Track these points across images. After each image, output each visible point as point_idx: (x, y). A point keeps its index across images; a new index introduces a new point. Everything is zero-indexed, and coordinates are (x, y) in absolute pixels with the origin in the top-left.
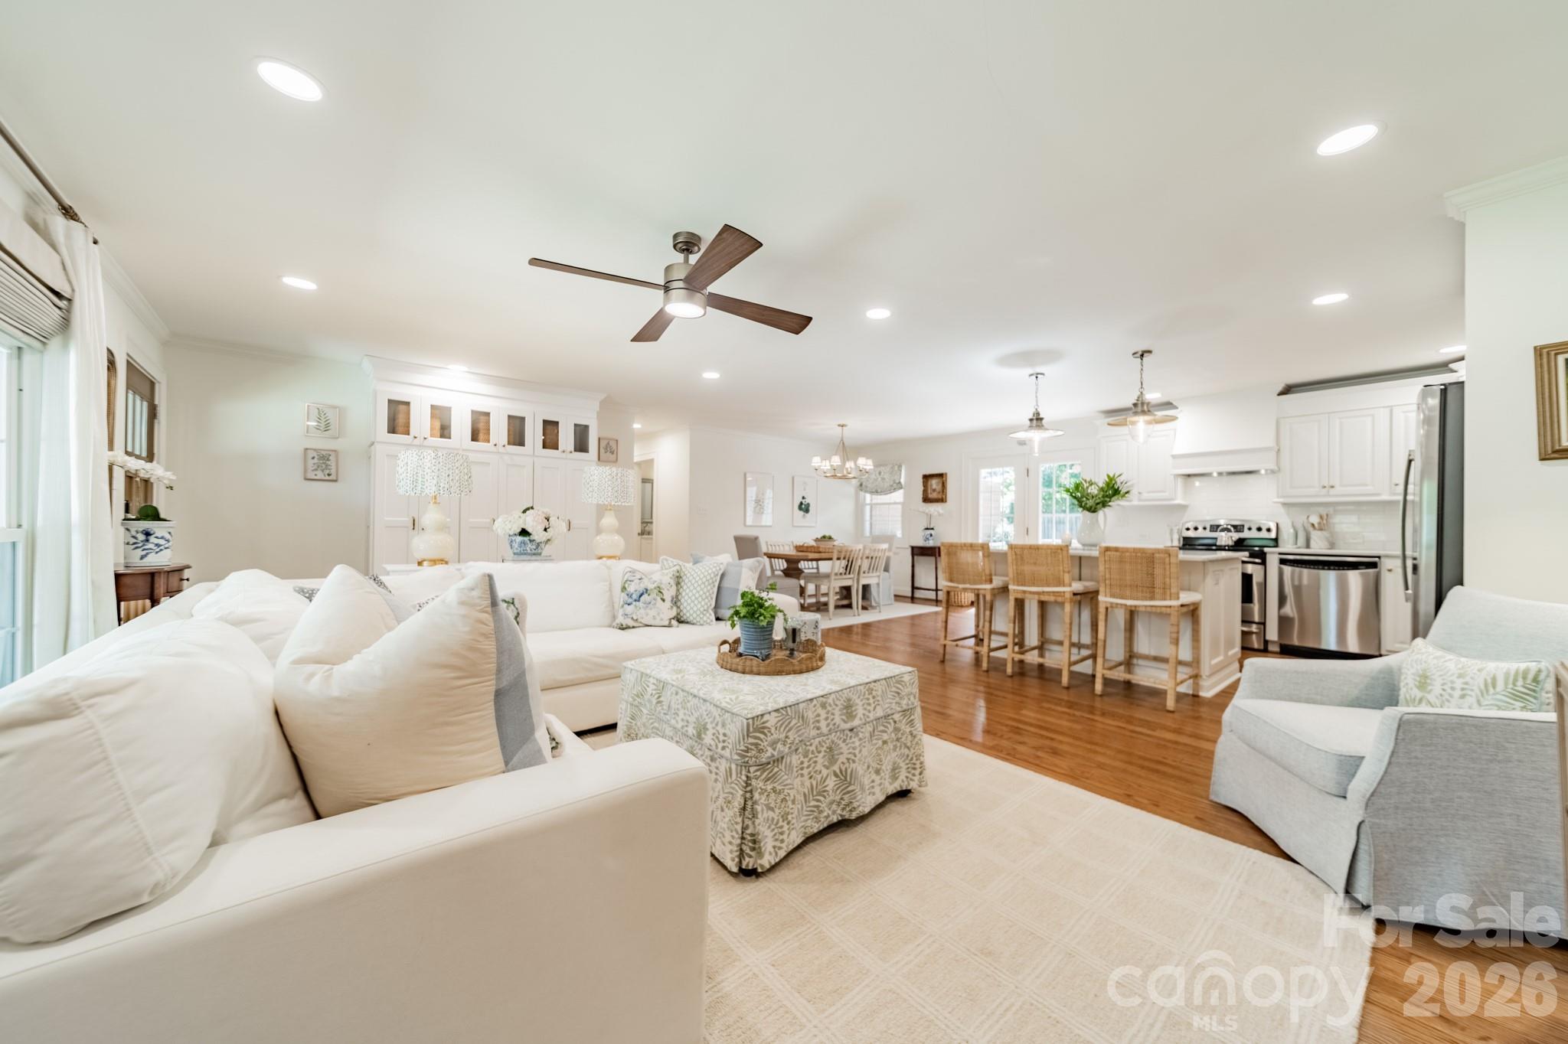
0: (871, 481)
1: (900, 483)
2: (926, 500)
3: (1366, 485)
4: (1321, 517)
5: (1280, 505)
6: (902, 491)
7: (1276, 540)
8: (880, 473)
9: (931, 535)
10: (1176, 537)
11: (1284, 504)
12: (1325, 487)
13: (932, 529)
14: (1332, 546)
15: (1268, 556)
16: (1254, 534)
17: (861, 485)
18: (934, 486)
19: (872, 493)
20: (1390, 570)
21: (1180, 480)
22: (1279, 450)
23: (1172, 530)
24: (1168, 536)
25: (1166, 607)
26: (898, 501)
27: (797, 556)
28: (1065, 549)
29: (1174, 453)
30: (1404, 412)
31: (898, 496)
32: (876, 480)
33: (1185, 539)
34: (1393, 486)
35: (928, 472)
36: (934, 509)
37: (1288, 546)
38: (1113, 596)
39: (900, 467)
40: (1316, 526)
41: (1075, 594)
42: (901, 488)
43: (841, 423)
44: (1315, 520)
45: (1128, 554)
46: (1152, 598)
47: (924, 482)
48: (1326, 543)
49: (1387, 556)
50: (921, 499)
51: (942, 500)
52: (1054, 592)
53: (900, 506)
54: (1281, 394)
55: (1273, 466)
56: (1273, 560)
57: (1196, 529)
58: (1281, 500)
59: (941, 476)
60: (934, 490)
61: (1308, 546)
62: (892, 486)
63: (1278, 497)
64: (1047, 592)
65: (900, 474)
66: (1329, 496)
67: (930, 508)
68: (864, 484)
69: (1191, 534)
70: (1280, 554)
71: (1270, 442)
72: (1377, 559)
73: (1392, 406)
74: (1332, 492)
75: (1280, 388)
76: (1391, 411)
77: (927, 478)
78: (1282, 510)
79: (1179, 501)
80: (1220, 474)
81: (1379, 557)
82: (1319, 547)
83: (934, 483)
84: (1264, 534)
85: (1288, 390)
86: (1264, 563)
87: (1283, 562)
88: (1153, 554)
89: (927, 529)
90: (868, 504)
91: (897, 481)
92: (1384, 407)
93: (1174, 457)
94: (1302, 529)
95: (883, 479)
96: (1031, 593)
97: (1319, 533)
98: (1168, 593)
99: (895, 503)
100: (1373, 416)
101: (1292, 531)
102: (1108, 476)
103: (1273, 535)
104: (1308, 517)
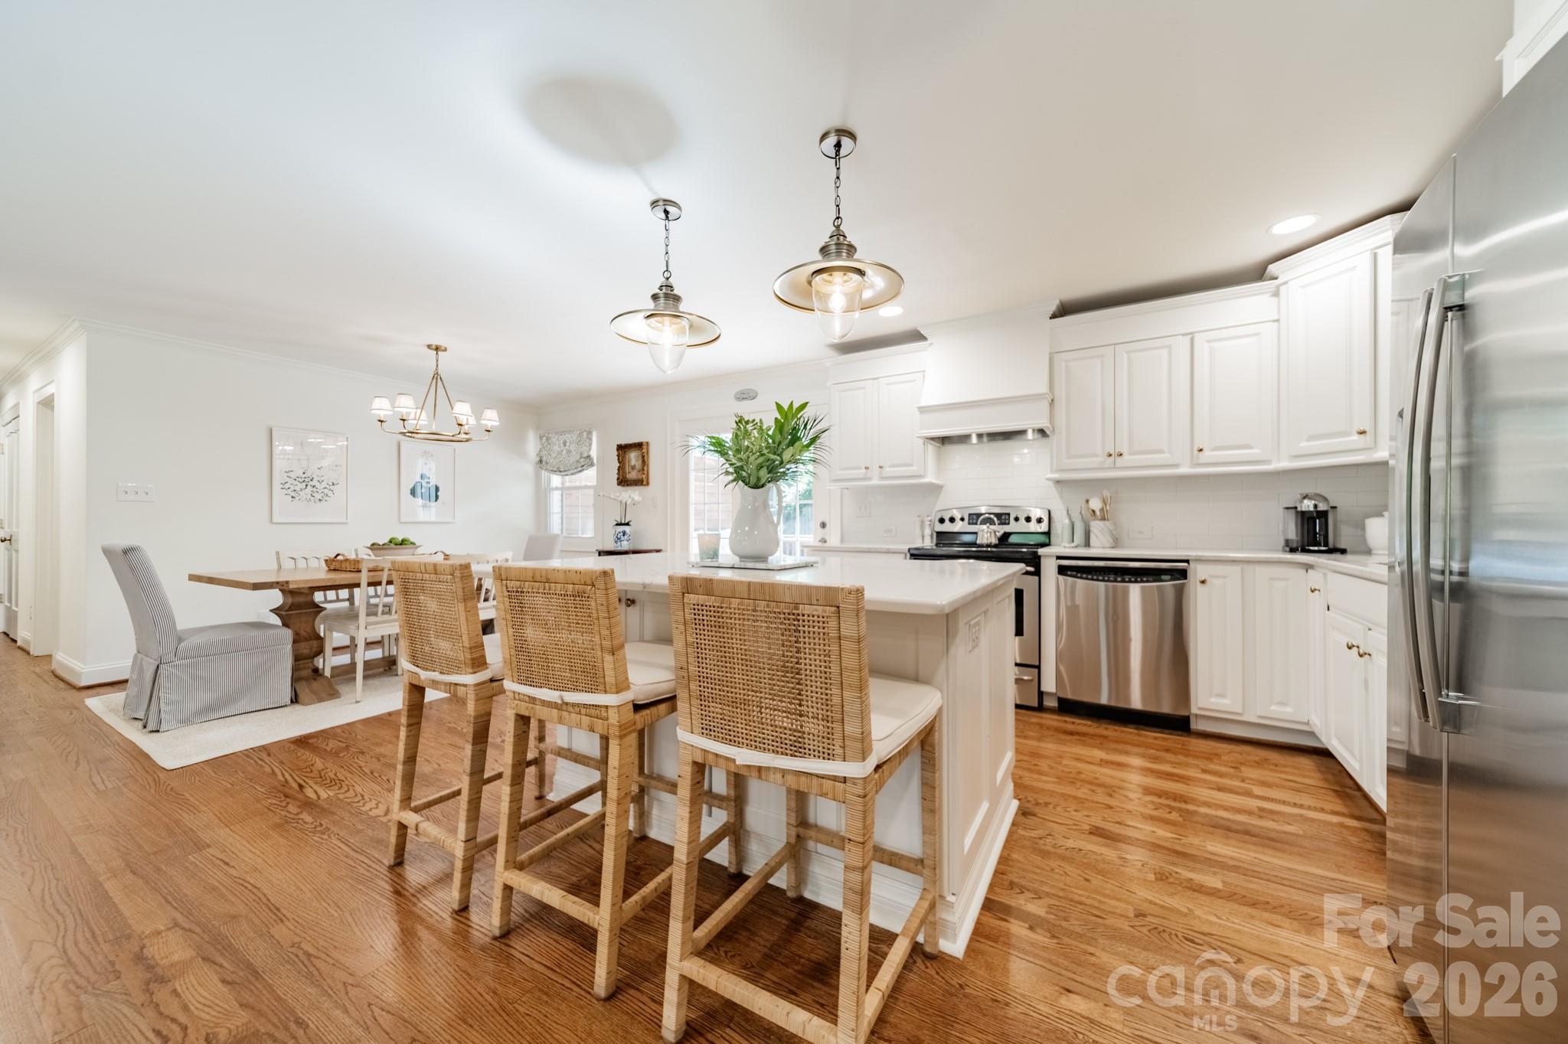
0: (554, 455)
1: (589, 457)
2: (623, 481)
3: (1161, 452)
4: (1104, 502)
5: (1051, 483)
6: (595, 468)
7: (1048, 534)
8: (565, 444)
9: (624, 533)
10: (928, 531)
11: (1058, 482)
12: (1110, 455)
13: (627, 524)
14: (1116, 543)
15: (1043, 561)
16: (1021, 527)
17: (541, 461)
18: (633, 462)
19: (558, 471)
20: (1203, 582)
21: (931, 448)
22: (1052, 400)
23: (923, 522)
24: (918, 531)
25: (835, 779)
26: (589, 484)
27: (329, 579)
28: (600, 584)
29: (923, 403)
30: (1208, 341)
31: (589, 476)
32: (560, 453)
33: (940, 534)
34: (1196, 452)
35: (623, 442)
36: (632, 494)
37: (1063, 546)
38: (707, 731)
39: (590, 433)
40: (1098, 513)
41: (638, 708)
42: (592, 465)
43: (435, 342)
44: (1096, 504)
45: (735, 602)
46: (798, 749)
47: (618, 456)
48: (1111, 540)
49: (1199, 560)
50: (615, 482)
51: (639, 482)
52: (586, 706)
53: (591, 492)
54: (1054, 316)
55: (1043, 423)
56: (1049, 567)
57: (952, 520)
58: (1056, 476)
59: (639, 446)
60: (633, 468)
61: (1087, 544)
62: (578, 461)
63: (1052, 471)
64: (574, 705)
65: (590, 444)
66: (1114, 468)
67: (623, 494)
68: (544, 459)
69: (947, 527)
70: (1059, 558)
71: (1043, 389)
72: (1186, 564)
73: (1191, 333)
74: (1120, 461)
75: (1053, 308)
76: (1192, 340)
77: (623, 449)
78: (1053, 491)
79: (930, 478)
80: (980, 436)
81: (1187, 561)
82: (1101, 547)
83: (633, 457)
84: (1033, 527)
85: (1065, 310)
86: (1037, 573)
87: (1062, 570)
88: (796, 605)
89: (621, 524)
90: (557, 489)
91: (586, 455)
92: (1183, 335)
93: (923, 410)
94: (1080, 517)
95: (569, 452)
96: (544, 703)
97: (1101, 523)
98: (838, 735)
99: (586, 487)
100: (1169, 347)
101: (1067, 521)
102: (779, 407)
103: (1044, 527)
104: (1087, 501)
